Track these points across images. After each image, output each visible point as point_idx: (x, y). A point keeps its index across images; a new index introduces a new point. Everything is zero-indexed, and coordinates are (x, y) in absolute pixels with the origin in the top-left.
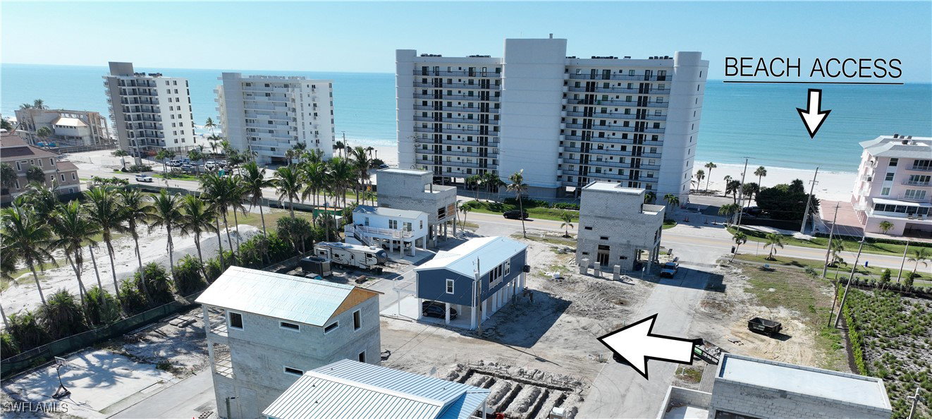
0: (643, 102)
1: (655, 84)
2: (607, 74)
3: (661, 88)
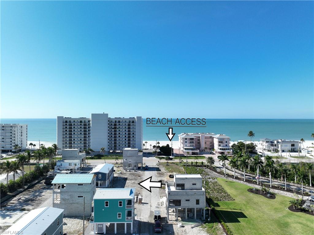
0: (129, 128)
1: (132, 124)
2: (119, 122)
3: (133, 125)
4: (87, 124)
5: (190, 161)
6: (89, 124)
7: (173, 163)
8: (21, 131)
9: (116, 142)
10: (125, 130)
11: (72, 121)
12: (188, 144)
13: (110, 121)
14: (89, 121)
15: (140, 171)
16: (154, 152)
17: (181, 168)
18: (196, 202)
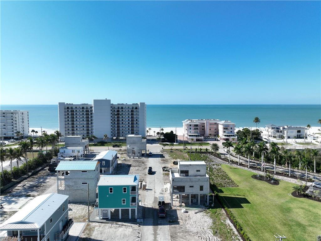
0: (132, 114)
1: (135, 110)
2: (122, 108)
3: (136, 111)
4: (89, 111)
5: (194, 147)
6: (91, 111)
7: (177, 150)
8: (23, 117)
9: (119, 129)
10: (129, 117)
11: (74, 107)
12: (192, 131)
13: (113, 107)
14: (91, 108)
15: (143, 158)
16: (157, 139)
17: (185, 155)
18: (199, 188)
